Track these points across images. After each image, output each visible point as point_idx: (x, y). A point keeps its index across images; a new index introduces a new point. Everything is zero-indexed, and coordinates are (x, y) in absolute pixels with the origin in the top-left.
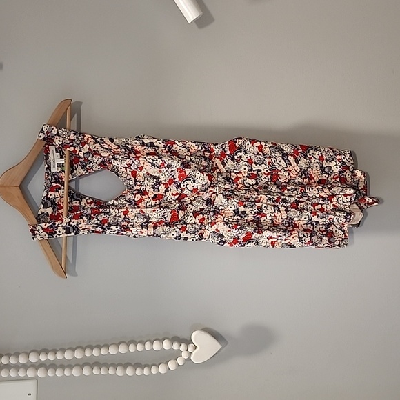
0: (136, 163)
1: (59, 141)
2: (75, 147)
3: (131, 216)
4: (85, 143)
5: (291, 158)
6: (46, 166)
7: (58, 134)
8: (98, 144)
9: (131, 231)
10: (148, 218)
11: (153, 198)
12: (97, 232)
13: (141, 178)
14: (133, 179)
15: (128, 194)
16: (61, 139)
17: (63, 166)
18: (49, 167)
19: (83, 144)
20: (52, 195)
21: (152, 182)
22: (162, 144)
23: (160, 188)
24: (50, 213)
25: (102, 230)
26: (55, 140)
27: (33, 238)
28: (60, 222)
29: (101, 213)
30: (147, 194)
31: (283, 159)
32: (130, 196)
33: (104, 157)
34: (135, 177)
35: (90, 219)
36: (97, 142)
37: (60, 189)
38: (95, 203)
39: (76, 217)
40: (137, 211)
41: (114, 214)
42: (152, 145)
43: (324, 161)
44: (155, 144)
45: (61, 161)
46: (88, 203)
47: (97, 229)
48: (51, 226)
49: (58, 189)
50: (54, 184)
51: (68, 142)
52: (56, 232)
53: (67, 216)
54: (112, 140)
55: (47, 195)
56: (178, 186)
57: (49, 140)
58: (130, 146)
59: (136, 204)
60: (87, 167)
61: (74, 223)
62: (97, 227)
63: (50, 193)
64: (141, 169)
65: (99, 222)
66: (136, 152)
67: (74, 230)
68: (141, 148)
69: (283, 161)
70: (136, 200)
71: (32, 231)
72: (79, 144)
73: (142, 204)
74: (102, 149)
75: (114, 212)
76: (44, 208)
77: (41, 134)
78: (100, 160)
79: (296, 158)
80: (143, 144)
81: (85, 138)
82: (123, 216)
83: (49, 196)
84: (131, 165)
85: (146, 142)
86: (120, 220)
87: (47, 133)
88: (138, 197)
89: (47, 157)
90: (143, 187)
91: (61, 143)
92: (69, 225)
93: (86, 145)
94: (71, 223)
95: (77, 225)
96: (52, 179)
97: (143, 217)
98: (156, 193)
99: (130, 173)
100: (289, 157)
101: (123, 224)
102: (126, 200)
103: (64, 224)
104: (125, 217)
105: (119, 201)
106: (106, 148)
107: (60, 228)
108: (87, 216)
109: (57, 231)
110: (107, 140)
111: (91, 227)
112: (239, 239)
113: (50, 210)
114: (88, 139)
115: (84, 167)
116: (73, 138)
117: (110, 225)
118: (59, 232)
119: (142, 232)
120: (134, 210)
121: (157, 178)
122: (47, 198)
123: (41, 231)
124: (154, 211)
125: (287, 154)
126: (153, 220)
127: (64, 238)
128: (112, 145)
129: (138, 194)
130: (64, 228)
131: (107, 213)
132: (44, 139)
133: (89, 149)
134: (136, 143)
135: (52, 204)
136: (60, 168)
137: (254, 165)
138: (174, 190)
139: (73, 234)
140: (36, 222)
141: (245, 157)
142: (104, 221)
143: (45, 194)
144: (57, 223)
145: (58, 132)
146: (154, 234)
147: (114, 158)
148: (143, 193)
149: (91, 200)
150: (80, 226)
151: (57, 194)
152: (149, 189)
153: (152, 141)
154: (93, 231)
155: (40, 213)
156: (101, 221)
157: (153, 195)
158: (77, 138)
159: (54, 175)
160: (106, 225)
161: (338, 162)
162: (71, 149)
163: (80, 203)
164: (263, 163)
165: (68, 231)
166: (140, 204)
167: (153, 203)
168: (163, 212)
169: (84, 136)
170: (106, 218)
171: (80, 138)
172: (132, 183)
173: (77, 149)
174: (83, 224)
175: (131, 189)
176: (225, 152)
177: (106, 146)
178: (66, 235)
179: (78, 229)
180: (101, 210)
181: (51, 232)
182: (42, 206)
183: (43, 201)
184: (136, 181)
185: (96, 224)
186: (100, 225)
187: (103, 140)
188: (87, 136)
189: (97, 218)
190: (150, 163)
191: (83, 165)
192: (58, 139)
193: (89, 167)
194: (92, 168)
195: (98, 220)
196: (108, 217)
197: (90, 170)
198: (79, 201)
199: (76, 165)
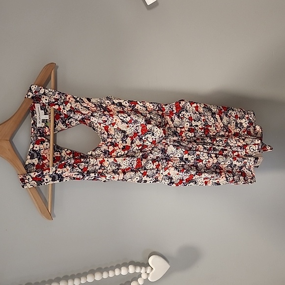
0: (110, 119)
1: (46, 100)
2: (59, 106)
3: (106, 164)
4: (68, 102)
5: (217, 116)
6: (33, 122)
7: (44, 94)
8: (79, 103)
9: (106, 177)
10: (119, 165)
11: (122, 149)
12: (77, 179)
13: (112, 132)
14: (106, 133)
15: (103, 145)
16: (47, 98)
17: (46, 122)
18: (35, 123)
19: (66, 103)
20: (37, 147)
21: (121, 135)
22: (128, 104)
23: (127, 141)
24: (36, 164)
25: (82, 177)
26: (42, 99)
27: (23, 187)
28: (47, 171)
29: (82, 162)
30: (118, 145)
31: (212, 117)
32: (104, 147)
33: (84, 114)
34: (107, 131)
35: (73, 168)
36: (77, 101)
37: (44, 142)
38: (73, 153)
39: (61, 167)
40: (112, 160)
41: (92, 163)
42: (120, 104)
43: (238, 119)
44: (123, 104)
45: (47, 117)
46: (67, 154)
47: (78, 177)
48: (40, 175)
49: (42, 142)
50: (39, 138)
51: (54, 101)
52: (44, 180)
53: (53, 166)
54: (89, 100)
55: (34, 147)
56: (140, 138)
57: (37, 99)
58: (104, 105)
59: (109, 154)
60: (67, 122)
61: (59, 171)
62: (78, 175)
63: (36, 146)
64: (113, 124)
65: (80, 170)
66: (109, 111)
67: (59, 177)
68: (112, 107)
69: (212, 119)
70: (110, 150)
71: (22, 180)
72: (63, 103)
73: (114, 154)
74: (82, 107)
75: (92, 161)
76: (31, 159)
77: (29, 93)
78: (81, 117)
79: (220, 116)
80: (113, 103)
81: (68, 98)
82: (100, 165)
83: (34, 149)
84: (106, 121)
85: (116, 102)
86: (97, 168)
87: (36, 92)
88: (111, 149)
89: (33, 115)
90: (114, 140)
91: (47, 101)
92: (55, 173)
93: (69, 104)
94: (57, 172)
95: (62, 173)
96: (37, 133)
97: (115, 165)
98: (124, 145)
99: (103, 128)
100: (217, 115)
101: (99, 171)
102: (102, 151)
103: (51, 173)
104: (101, 165)
105: (96, 152)
106: (86, 107)
107: (47, 177)
108: (70, 165)
109: (45, 179)
110: (85, 100)
111: (73, 175)
112: (183, 180)
113: (36, 161)
114: (69, 99)
115: (64, 123)
116: (57, 98)
117: (89, 173)
118: (47, 180)
119: (114, 178)
120: (109, 159)
121: (124, 132)
122: (33, 150)
123: (31, 179)
124: (124, 160)
125: (215, 113)
126: (123, 167)
127: (50, 185)
128: (90, 104)
129: (110, 145)
130: (51, 177)
131: (87, 163)
132: (33, 98)
133: (71, 107)
134: (108, 103)
135: (38, 155)
136: (44, 124)
137: (193, 121)
138: (138, 142)
139: (58, 181)
140: (25, 172)
141: (187, 115)
142: (85, 169)
143: (31, 146)
144: (45, 173)
145: (45, 92)
146: (123, 178)
147: (92, 115)
148: (114, 145)
149: (69, 152)
150: (64, 174)
151: (41, 146)
152: (119, 141)
153: (120, 101)
154: (74, 178)
155: (27, 163)
156: (82, 170)
157: (122, 147)
158: (61, 97)
159: (39, 130)
160: (86, 172)
161: (247, 120)
162: (56, 107)
163: (60, 154)
164: (199, 120)
165: (54, 179)
166: (113, 154)
167: (123, 153)
168: (131, 160)
169: (66, 96)
170: (86, 167)
171: (63, 98)
172: (105, 136)
173: (62, 107)
174: (67, 172)
175: (104, 141)
176: (173, 111)
177: (85, 105)
178: (52, 182)
179: (62, 177)
180: (82, 160)
181: (39, 180)
182: (29, 157)
183: (30, 152)
184: (108, 135)
185: (78, 172)
186: (81, 173)
187: (82, 100)
188: (69, 96)
189: (79, 167)
190: (121, 119)
191: (63, 121)
192: (45, 98)
193: (68, 122)
194: (70, 124)
195: (80, 168)
196: (88, 166)
197: (69, 125)
198: (60, 152)
199: (57, 121)
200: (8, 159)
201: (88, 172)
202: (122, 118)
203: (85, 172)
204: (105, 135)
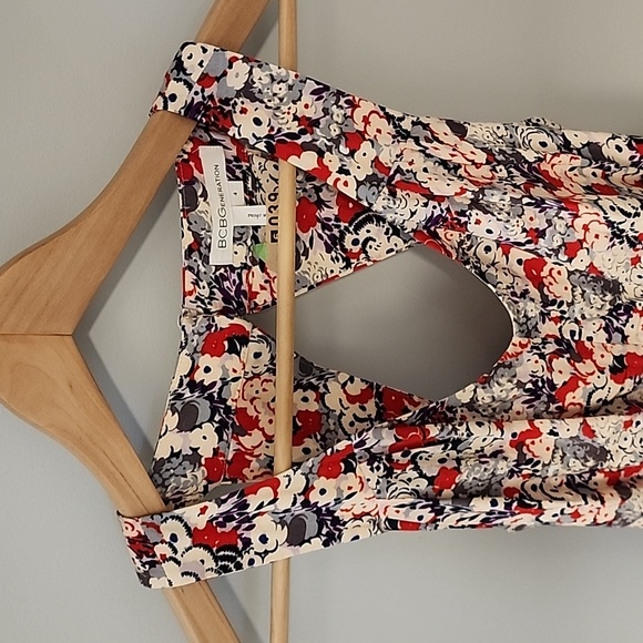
0: (560, 225)
1: (257, 122)
2: (321, 154)
3: (541, 448)
4: (361, 136)
6: (189, 239)
7: (248, 92)
8: (410, 143)
9: (541, 511)
10: (602, 454)
11: (613, 370)
12: (408, 526)
13: (560, 289)
14: (534, 292)
15: (526, 356)
16: (264, 115)
17: (255, 238)
18: (198, 247)
19: (354, 140)
20: (215, 368)
21: (598, 304)
22: (627, 153)
23: (627, 330)
24: (206, 452)
25: (428, 515)
26: (237, 118)
27: (145, 579)
28: (265, 494)
29: (433, 442)
30: (589, 354)
32: (529, 366)
33: (440, 199)
34: (540, 285)
35: (389, 473)
36: (402, 135)
37: (245, 340)
38: (379, 396)
39: (329, 469)
40: (570, 428)
41: (476, 445)
42: (594, 153)
44: (605, 151)
45: (257, 215)
46: (351, 399)
47: (413, 517)
48: (228, 517)
49: (237, 340)
50: (223, 322)
51: (294, 128)
52: (247, 542)
53: (296, 465)
54: (459, 130)
55: (193, 369)
57: (210, 118)
58: (530, 156)
59: (551, 399)
60: (348, 244)
61: (326, 492)
62: (413, 506)
63: (205, 360)
64: (571, 249)
65: (423, 485)
66: (553, 185)
67: (321, 523)
68: (561, 165)
70: (559, 381)
71: (141, 546)
72: (337, 141)
73: (577, 397)
74: (429, 164)
75: (482, 436)
76: (181, 427)
77: (175, 87)
78: (423, 214)
80: (566, 147)
81: (359, 114)
82: (513, 454)
83: (199, 376)
84: (542, 234)
85: (576, 143)
86: (503, 468)
87: (205, 80)
88: (562, 371)
89: (191, 203)
90: (568, 327)
91: (263, 131)
92: (306, 504)
93: (366, 146)
94: (314, 497)
95: (338, 501)
96: (211, 297)
97: (581, 454)
98: (619, 349)
99: (520, 270)
101: (508, 483)
102: (520, 385)
103: (284, 503)
104: (521, 455)
105: (496, 389)
106: (444, 163)
107: (264, 524)
108: (373, 458)
109: (254, 536)
110: (441, 129)
111: (390, 507)
113: (205, 439)
114: (366, 120)
115: (334, 243)
116: (310, 113)
117: (464, 496)
118: (264, 539)
119: (576, 515)
120: (561, 426)
121: (614, 287)
122: (193, 386)
123: (184, 541)
124: (628, 424)
126: (618, 462)
127: (280, 568)
128: (465, 147)
129: (557, 354)
130: (282, 522)
131: (457, 442)
132: (191, 110)
133: (376, 162)
134: (544, 144)
135: (214, 411)
136: (242, 250)
139: (317, 543)
140: (153, 499)
142: (446, 476)
143: (184, 365)
144: (253, 501)
145: (249, 84)
146: (618, 515)
147: (475, 204)
148: (576, 351)
149: (356, 388)
150: (346, 504)
151: (231, 362)
152: (593, 331)
153: (599, 138)
154: (393, 524)
155: (162, 452)
156: (431, 480)
157: (608, 361)
158: (326, 111)
159: (220, 280)
160: (448, 492)
162: (308, 161)
163: (321, 398)
165: (297, 537)
166: (569, 398)
167: (615, 389)
169: (353, 105)
170: (451, 464)
171: (338, 114)
172: (533, 309)
173: (332, 161)
174: (358, 493)
175: (528, 335)
177: (444, 153)
178: (286, 552)
179: (336, 521)
180: (434, 431)
181: (225, 544)
182: (172, 420)
183: (179, 396)
184: (546, 302)
185: (415, 493)
186: (426, 497)
187: (426, 126)
188: (365, 108)
189: (417, 468)
190: (610, 224)
191: (332, 237)
192: (251, 115)
193: (355, 242)
194: (363, 250)
195: (422, 475)
196: (458, 460)
197: (357, 256)
198: (315, 388)
199: (305, 237)
200: (65, 434)
201: (460, 489)
202: (616, 217)
203: (445, 494)
204: (530, 305)
